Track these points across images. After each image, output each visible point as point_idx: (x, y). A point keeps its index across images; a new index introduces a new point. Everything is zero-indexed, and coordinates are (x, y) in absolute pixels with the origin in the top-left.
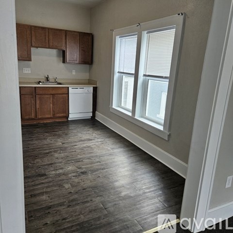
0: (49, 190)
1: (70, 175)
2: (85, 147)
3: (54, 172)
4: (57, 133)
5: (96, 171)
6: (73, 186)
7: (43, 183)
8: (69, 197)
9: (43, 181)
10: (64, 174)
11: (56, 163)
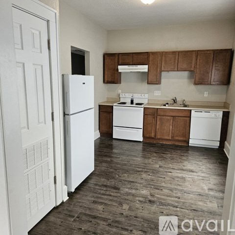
0: (110, 203)
1: (137, 198)
2: (178, 177)
3: (127, 190)
4: (165, 156)
5: (166, 205)
6: (130, 209)
7: (110, 195)
8: (117, 217)
9: (112, 194)
10: (133, 195)
11: (136, 182)
